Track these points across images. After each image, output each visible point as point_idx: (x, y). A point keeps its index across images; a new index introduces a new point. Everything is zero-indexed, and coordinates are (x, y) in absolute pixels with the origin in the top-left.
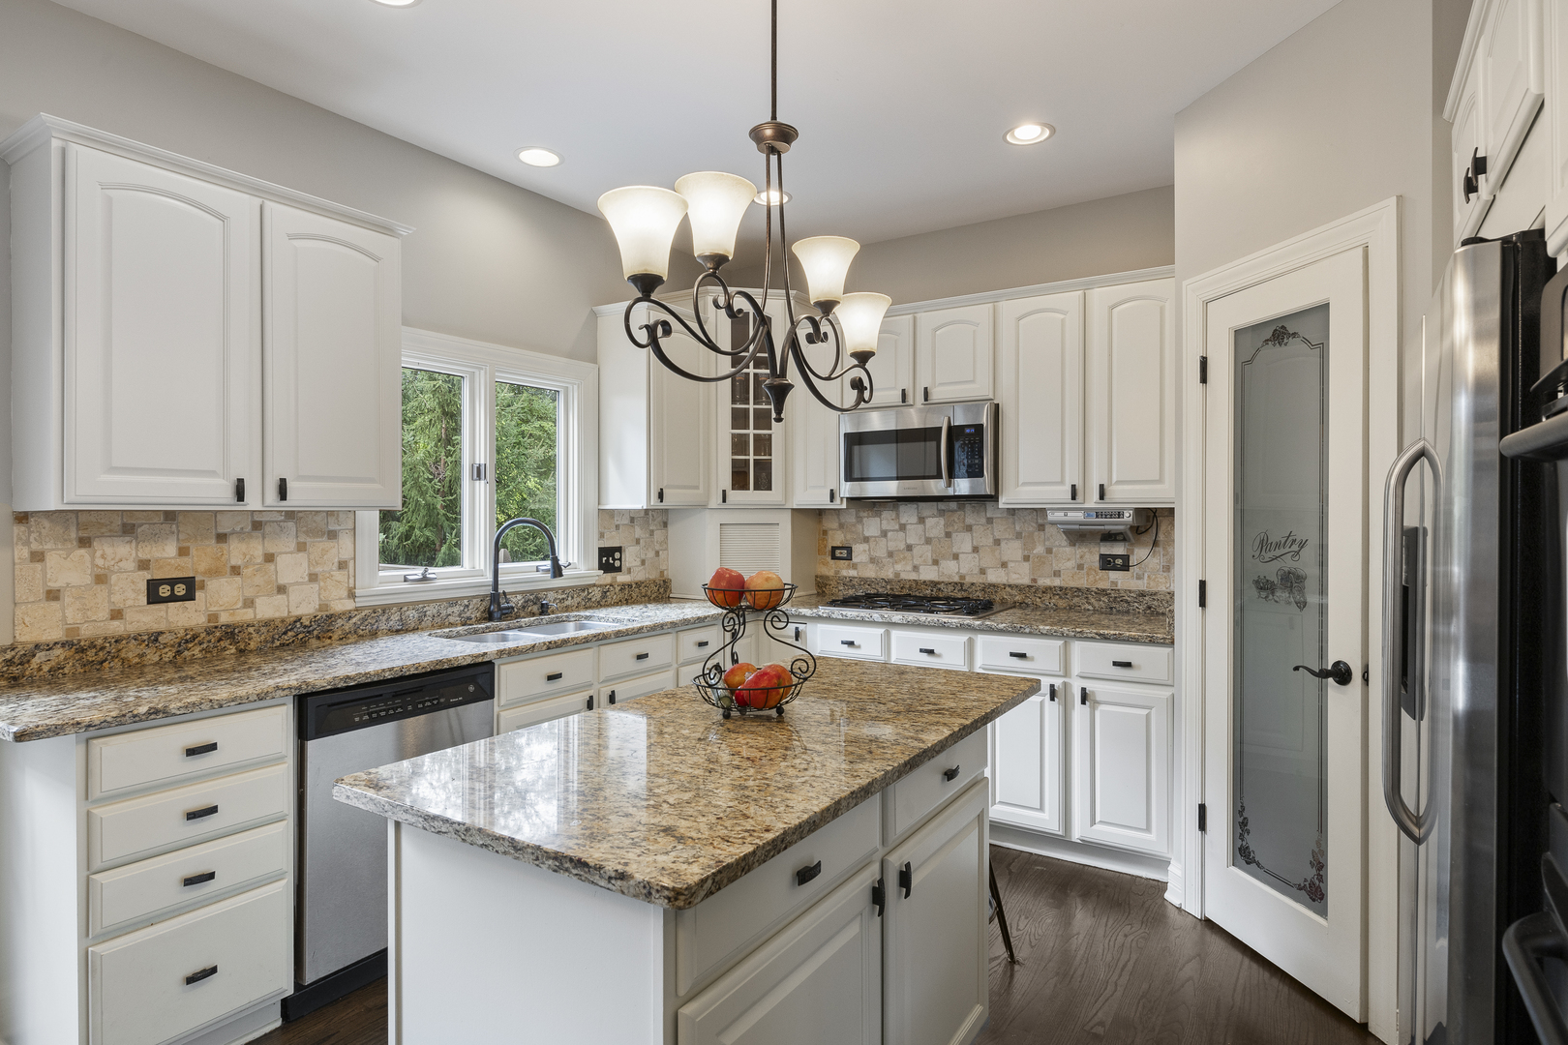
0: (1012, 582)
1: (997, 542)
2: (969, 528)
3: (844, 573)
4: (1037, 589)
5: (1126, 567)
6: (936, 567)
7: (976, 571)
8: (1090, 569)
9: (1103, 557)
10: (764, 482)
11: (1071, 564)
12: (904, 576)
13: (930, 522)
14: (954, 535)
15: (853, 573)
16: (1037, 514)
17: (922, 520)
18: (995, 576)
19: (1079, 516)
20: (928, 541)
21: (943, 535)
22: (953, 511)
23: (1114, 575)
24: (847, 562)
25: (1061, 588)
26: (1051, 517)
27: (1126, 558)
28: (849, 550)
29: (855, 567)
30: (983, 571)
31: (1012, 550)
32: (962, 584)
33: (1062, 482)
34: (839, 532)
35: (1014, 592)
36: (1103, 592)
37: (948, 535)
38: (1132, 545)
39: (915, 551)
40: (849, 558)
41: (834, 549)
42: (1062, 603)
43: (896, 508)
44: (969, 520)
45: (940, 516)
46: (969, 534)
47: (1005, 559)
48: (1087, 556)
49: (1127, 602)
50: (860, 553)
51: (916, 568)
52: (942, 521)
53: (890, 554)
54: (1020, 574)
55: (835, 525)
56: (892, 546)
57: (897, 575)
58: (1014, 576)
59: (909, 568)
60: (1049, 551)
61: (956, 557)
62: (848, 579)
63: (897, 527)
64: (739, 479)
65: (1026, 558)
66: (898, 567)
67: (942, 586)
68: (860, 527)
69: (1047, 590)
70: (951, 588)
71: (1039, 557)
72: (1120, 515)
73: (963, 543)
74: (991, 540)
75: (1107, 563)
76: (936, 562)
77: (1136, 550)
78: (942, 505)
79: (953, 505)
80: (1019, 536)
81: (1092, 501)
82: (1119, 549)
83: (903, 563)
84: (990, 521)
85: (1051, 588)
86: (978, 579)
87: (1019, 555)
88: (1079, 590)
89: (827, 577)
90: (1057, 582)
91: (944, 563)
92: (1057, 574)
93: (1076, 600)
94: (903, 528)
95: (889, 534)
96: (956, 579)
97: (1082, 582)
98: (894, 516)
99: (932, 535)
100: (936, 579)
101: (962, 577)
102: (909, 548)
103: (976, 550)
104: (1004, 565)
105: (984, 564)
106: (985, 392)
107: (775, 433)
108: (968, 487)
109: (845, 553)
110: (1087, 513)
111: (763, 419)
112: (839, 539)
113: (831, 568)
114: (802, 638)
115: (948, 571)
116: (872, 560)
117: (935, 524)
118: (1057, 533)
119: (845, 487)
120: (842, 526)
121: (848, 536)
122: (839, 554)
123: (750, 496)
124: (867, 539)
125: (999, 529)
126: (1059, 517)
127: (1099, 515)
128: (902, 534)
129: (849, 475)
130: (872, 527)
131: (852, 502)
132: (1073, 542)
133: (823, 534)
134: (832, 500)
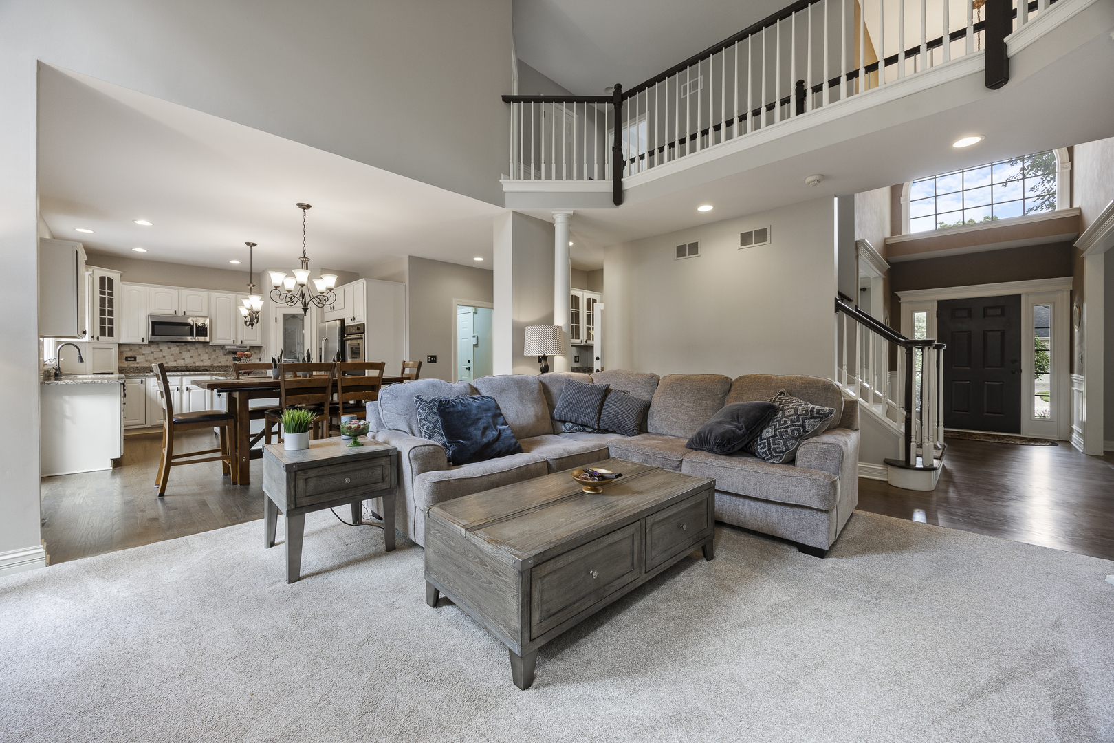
0: (205, 365)
1: (199, 355)
2: (189, 351)
3: (133, 365)
7: (192, 363)
10: (111, 334)
11: (224, 360)
13: (173, 349)
14: (183, 353)
15: (136, 365)
16: (222, 347)
17: (169, 348)
18: (197, 364)
19: (235, 347)
20: (172, 354)
21: (178, 353)
24: (134, 362)
25: (222, 366)
26: (226, 347)
28: (135, 358)
29: (138, 363)
30: (194, 363)
31: (205, 357)
32: (187, 367)
33: (230, 340)
34: (130, 352)
35: (206, 368)
37: (180, 353)
39: (167, 358)
40: (135, 360)
41: (127, 358)
42: (222, 370)
43: (158, 344)
44: (189, 348)
45: (177, 347)
48: (229, 358)
50: (140, 359)
52: (178, 349)
53: (155, 359)
54: (208, 363)
55: (128, 349)
56: (156, 356)
60: (217, 357)
61: (184, 359)
62: (135, 367)
63: (158, 350)
64: (102, 333)
65: (210, 359)
67: (179, 368)
68: (140, 350)
69: (217, 367)
70: (183, 368)
71: (214, 359)
72: (246, 347)
73: (186, 355)
74: (197, 354)
76: (175, 361)
78: (177, 344)
79: (183, 344)
80: (207, 353)
81: (239, 344)
83: (161, 361)
84: (196, 349)
86: (193, 365)
87: (207, 358)
88: (226, 365)
89: (125, 367)
90: (220, 365)
91: (178, 361)
92: (220, 362)
94: (161, 350)
95: (154, 353)
96: (184, 365)
97: (228, 363)
98: (157, 347)
99: (174, 353)
100: (176, 366)
102: (164, 357)
103: (191, 357)
104: (202, 361)
105: (194, 361)
106: (206, 315)
107: (115, 318)
108: (202, 339)
109: (133, 359)
110: (237, 347)
111: (111, 313)
112: (129, 354)
113: (125, 364)
114: (144, 382)
115: (181, 363)
116: (147, 361)
117: (175, 349)
118: (219, 352)
119: (150, 337)
120: (131, 350)
121: (134, 353)
122: (129, 359)
123: (106, 339)
124: (143, 354)
125: (200, 351)
126: (229, 347)
127: (240, 347)
128: (160, 353)
129: (153, 334)
130: (147, 350)
131: (151, 342)
132: (225, 355)
133: (120, 353)
134: (143, 341)
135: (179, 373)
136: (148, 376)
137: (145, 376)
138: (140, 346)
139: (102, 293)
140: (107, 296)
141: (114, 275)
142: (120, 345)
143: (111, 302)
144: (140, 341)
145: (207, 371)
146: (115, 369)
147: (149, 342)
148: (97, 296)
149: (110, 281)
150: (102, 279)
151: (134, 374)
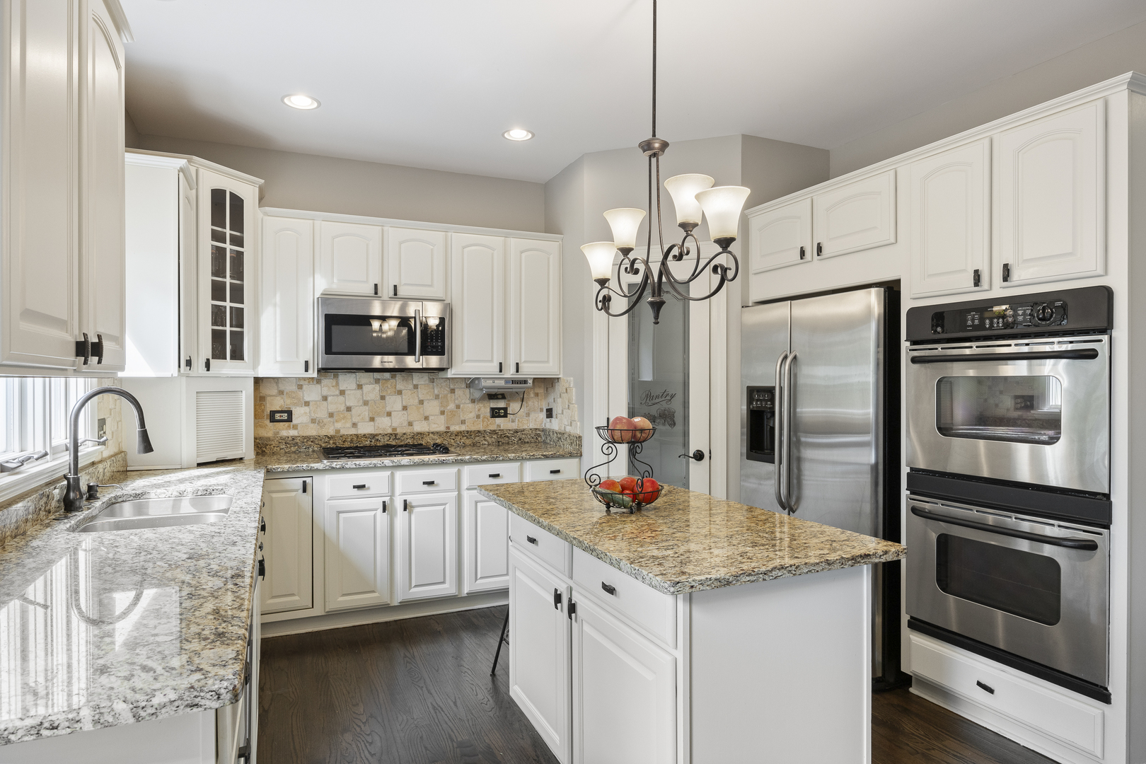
0: (432, 430)
1: (421, 402)
2: (400, 393)
3: (284, 433)
4: (452, 434)
5: (505, 416)
6: (372, 423)
7: (406, 424)
8: (484, 417)
9: (493, 409)
10: (238, 355)
11: (473, 415)
12: (343, 432)
13: (367, 388)
14: (387, 398)
15: (293, 433)
16: (471, 383)
17: (360, 387)
18: (420, 427)
19: (502, 383)
20: (366, 403)
21: (379, 398)
22: (387, 380)
23: (498, 420)
24: (287, 424)
25: (468, 432)
26: (484, 383)
27: (505, 409)
28: (290, 413)
29: (295, 427)
30: (410, 424)
31: (432, 407)
32: (396, 435)
33: (492, 361)
34: (279, 398)
35: (435, 437)
36: (494, 432)
37: (383, 398)
38: (509, 401)
39: (354, 411)
40: (290, 420)
41: (273, 413)
42: (468, 442)
43: (336, 377)
44: (400, 386)
45: (376, 383)
46: (399, 396)
47: (427, 414)
48: (482, 409)
49: (508, 437)
50: (300, 415)
51: (354, 425)
52: (377, 387)
53: (331, 415)
54: (438, 424)
55: (274, 392)
56: (332, 408)
57: (338, 431)
58: (434, 426)
59: (349, 425)
60: (458, 407)
61: (389, 414)
62: (290, 439)
63: (338, 392)
65: (442, 413)
66: (338, 425)
67: (379, 437)
68: (300, 393)
69: (458, 434)
70: (386, 438)
71: (451, 411)
72: (525, 382)
73: (394, 403)
74: (417, 401)
75: (495, 413)
76: (372, 419)
77: (511, 404)
78: (377, 375)
79: (387, 375)
80: (437, 397)
81: (510, 372)
82: (501, 404)
83: (343, 421)
84: (416, 387)
85: (461, 432)
86: (408, 430)
87: (437, 411)
88: (479, 432)
89: (268, 439)
90: (463, 428)
91: (378, 420)
92: (463, 422)
93: (477, 438)
94: (342, 393)
95: (329, 399)
96: (390, 431)
97: (480, 426)
98: (334, 384)
99: (368, 399)
100: (373, 432)
101: (394, 429)
102: (349, 409)
103: (405, 408)
104: (426, 418)
105: (411, 419)
106: (440, 295)
107: (247, 306)
108: (433, 361)
109: (285, 416)
110: (507, 380)
111: (238, 294)
112: (276, 403)
113: (270, 430)
114: (309, 488)
115: (383, 426)
116: (313, 421)
117: (372, 389)
118: (462, 395)
119: (320, 359)
120: (281, 393)
121: (288, 401)
122: (277, 416)
123: (226, 367)
124: (307, 404)
125: (423, 393)
126: (489, 383)
127: (514, 382)
128: (341, 398)
129: (329, 350)
130: (312, 393)
131: (323, 371)
132: (473, 401)
133: (259, 400)
134: (307, 370)
135: (387, 461)
136: (317, 470)
137: (312, 470)
138: (300, 383)
139: (217, 236)
140: (228, 246)
141: (243, 185)
142: (258, 381)
143: (238, 259)
144: (300, 372)
145: (446, 450)
146: (246, 449)
147: (319, 371)
148: (207, 244)
149: (237, 203)
150: (218, 196)
151: (286, 467)
